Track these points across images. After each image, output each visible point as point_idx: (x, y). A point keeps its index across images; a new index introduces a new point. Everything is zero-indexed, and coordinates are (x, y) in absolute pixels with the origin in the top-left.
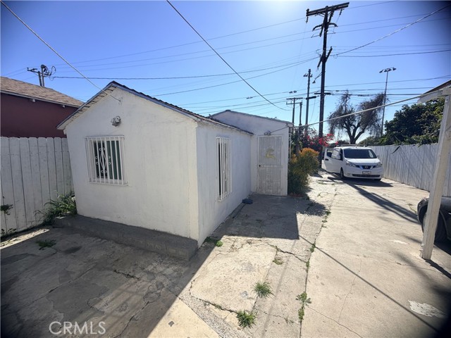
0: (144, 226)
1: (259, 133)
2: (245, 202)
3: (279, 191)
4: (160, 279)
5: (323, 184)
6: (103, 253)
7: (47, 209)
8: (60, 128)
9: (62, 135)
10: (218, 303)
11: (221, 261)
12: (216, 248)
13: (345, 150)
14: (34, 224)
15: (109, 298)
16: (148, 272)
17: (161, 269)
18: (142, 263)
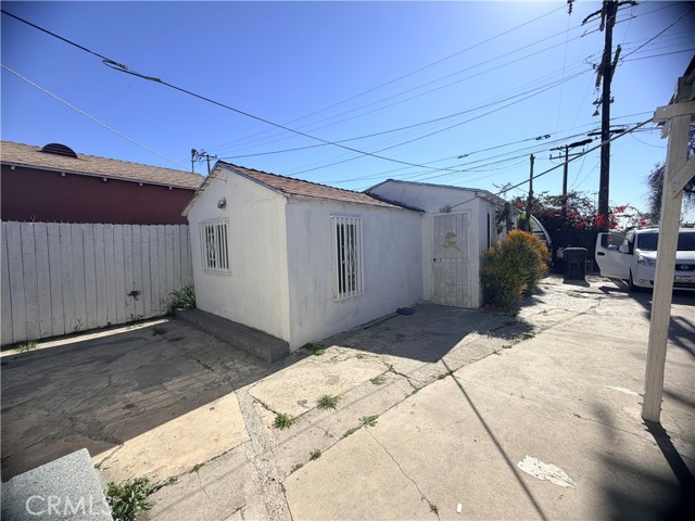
0: (245, 323)
1: (433, 210)
2: (401, 312)
3: (465, 300)
4: (230, 373)
5: (577, 296)
6: (199, 345)
7: (170, 299)
8: (184, 214)
9: (185, 221)
10: (268, 403)
11: (305, 369)
12: (313, 356)
13: (640, 235)
14: (158, 313)
15: (179, 380)
16: (225, 367)
17: (238, 366)
18: (226, 358)
